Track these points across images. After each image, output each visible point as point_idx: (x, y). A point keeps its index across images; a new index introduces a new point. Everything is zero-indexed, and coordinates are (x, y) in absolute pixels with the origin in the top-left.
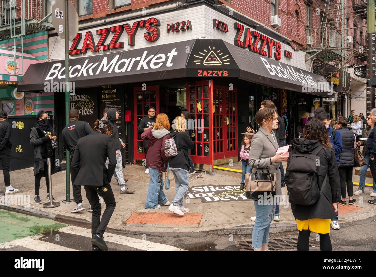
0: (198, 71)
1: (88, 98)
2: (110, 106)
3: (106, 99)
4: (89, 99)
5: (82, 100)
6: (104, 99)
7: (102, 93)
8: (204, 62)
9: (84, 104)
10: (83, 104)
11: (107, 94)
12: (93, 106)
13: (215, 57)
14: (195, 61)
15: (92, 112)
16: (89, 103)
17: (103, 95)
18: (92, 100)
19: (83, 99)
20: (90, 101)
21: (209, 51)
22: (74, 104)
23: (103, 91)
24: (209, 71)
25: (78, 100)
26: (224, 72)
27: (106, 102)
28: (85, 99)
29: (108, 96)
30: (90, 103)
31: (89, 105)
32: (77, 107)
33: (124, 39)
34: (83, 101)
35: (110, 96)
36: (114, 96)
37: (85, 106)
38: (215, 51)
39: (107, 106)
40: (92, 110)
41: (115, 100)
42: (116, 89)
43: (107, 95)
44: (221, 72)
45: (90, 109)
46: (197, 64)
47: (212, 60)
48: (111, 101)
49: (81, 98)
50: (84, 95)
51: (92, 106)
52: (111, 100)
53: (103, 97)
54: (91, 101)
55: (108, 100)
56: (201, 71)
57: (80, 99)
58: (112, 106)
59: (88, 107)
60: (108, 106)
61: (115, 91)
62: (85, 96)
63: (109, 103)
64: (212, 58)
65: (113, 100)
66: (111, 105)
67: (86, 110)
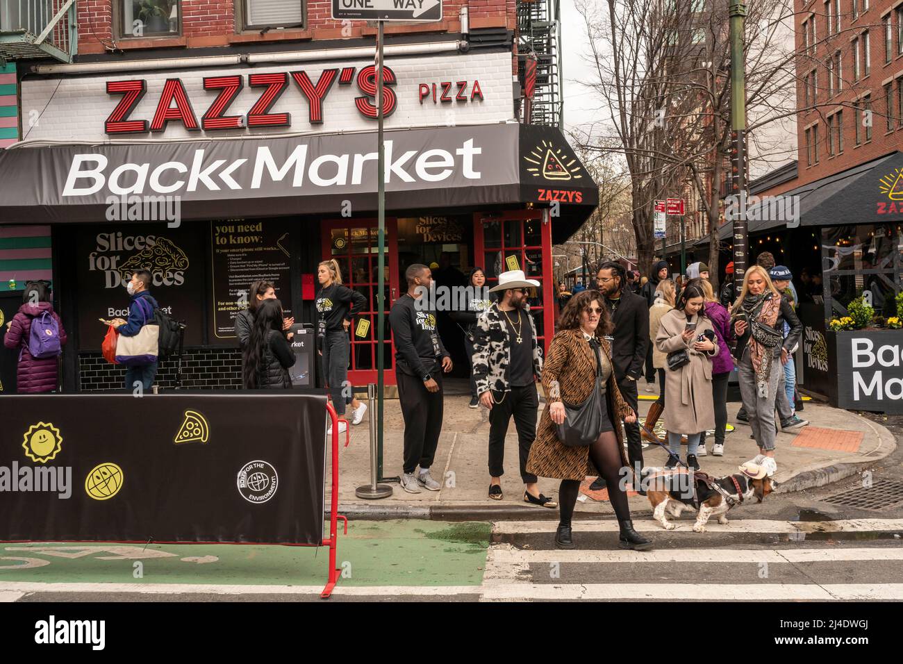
0: (539, 191)
1: (166, 243)
2: (244, 264)
3: (229, 246)
4: (170, 247)
5: (145, 248)
6: (221, 247)
7: (215, 231)
8: (544, 173)
9: (154, 259)
10: (147, 259)
11: (231, 233)
12: (185, 264)
13: (556, 163)
14: (530, 170)
15: (182, 280)
16: (169, 257)
17: (218, 238)
18: (180, 250)
19: (150, 246)
20: (174, 250)
21: (545, 150)
22: (114, 259)
23: (217, 228)
24: (554, 191)
25: (129, 248)
26: (577, 195)
27: (229, 255)
28: (155, 247)
29: (236, 240)
30: (173, 256)
31: (172, 261)
32: (129, 267)
33: (292, 105)
34: (147, 252)
35: (241, 240)
36: (257, 241)
37: (155, 265)
38: (555, 150)
39: (233, 265)
40: (182, 273)
41: (261, 249)
42: (260, 224)
43: (231, 236)
44: (573, 193)
45: (173, 272)
46: (535, 175)
47: (555, 170)
48: (244, 252)
49: (141, 244)
50: (154, 237)
51: (181, 265)
52: (245, 250)
53: (218, 243)
54: (177, 253)
55: (237, 250)
56: (543, 191)
57: (141, 248)
58: (251, 264)
59: (166, 266)
60: (237, 265)
61: (259, 228)
62: (155, 240)
63: (239, 257)
64: (553, 166)
65: (250, 250)
66: (246, 262)
67: (161, 274)
